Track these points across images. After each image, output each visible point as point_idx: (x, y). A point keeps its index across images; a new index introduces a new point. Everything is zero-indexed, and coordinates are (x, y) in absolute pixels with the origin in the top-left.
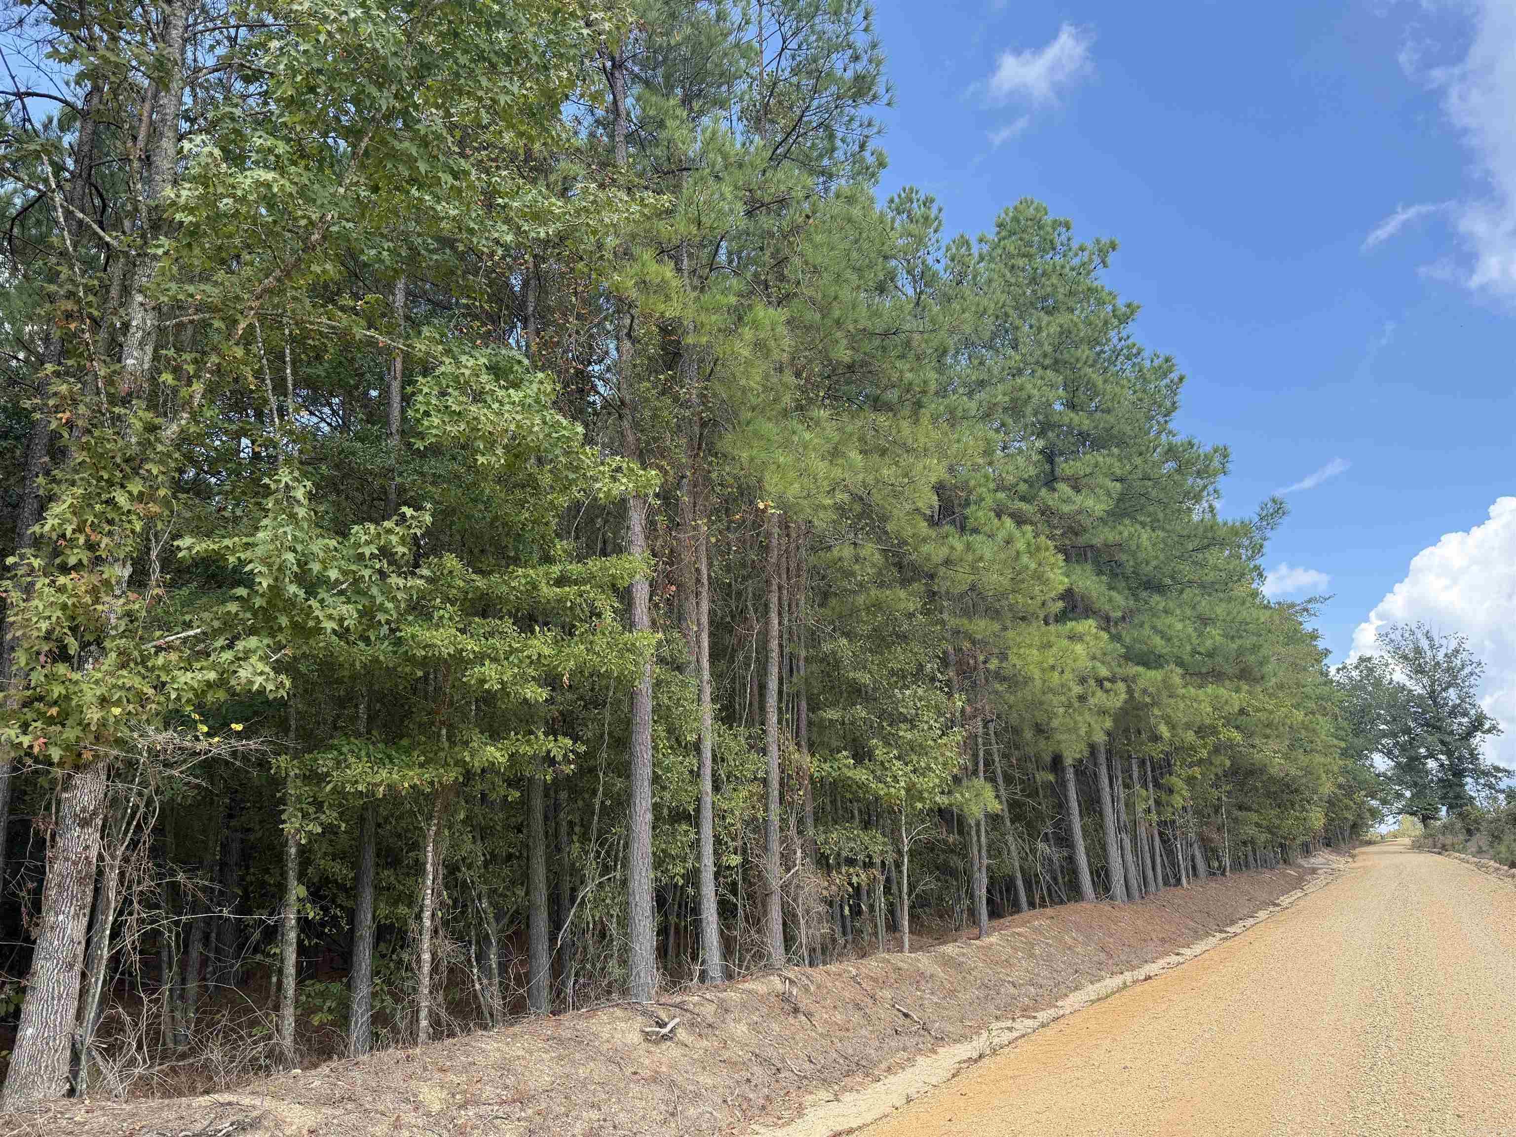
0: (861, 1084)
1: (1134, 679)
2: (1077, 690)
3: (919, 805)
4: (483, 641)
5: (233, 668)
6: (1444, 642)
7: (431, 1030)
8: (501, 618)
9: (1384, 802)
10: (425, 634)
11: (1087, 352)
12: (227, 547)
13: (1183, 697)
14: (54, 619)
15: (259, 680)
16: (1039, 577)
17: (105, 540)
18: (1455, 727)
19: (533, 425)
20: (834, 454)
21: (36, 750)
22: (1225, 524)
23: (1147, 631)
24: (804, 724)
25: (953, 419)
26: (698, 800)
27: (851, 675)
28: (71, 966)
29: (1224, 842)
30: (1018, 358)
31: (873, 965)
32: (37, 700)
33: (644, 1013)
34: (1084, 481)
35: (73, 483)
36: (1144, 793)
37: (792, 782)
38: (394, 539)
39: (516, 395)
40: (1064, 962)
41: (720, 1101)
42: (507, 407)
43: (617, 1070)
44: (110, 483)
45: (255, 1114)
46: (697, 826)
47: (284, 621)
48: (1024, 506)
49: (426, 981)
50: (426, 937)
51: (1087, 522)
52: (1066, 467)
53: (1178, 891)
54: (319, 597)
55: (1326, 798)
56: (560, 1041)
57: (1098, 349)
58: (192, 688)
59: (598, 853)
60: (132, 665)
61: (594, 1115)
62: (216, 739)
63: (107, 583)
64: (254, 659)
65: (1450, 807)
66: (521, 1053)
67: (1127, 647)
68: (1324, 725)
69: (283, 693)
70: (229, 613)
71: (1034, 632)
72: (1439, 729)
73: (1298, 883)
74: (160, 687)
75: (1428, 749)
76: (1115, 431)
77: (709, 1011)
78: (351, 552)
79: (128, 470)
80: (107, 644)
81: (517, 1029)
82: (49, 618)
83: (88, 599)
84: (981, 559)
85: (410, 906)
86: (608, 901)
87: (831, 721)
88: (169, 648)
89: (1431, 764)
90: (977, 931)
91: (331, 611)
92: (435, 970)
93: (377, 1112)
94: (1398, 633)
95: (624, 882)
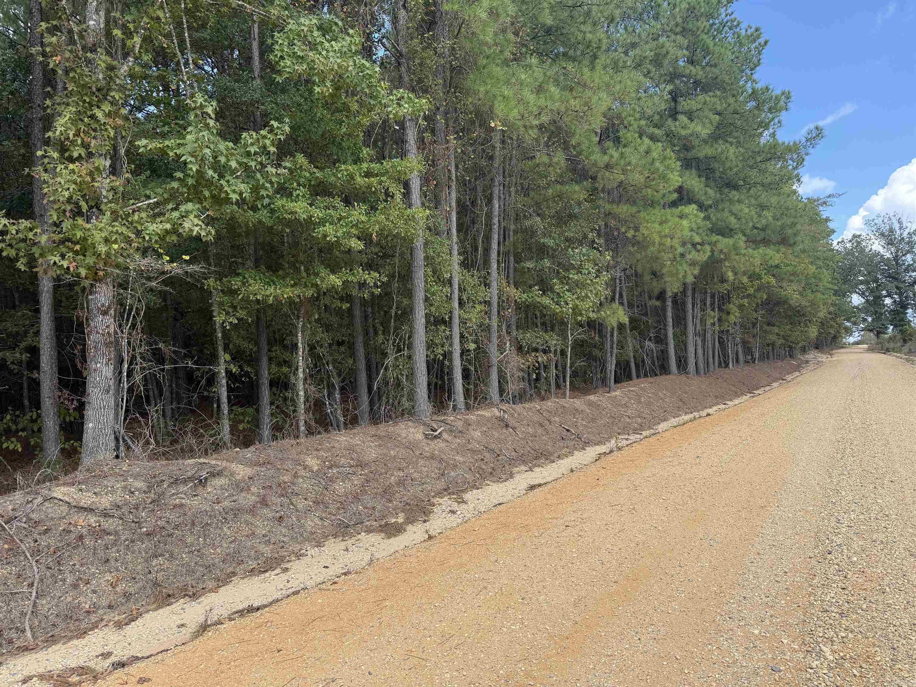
0: (543, 463)
1: (715, 243)
2: (680, 250)
3: (579, 318)
4: (324, 211)
5: (179, 222)
6: (909, 225)
7: (307, 432)
8: (333, 198)
9: (855, 323)
10: (291, 205)
11: (705, 23)
12: (168, 146)
13: (744, 255)
14: (71, 190)
15: (197, 229)
16: (664, 177)
17: (93, 142)
18: (907, 278)
19: (348, 66)
20: (539, 90)
21: (72, 269)
22: (784, 143)
23: (726, 214)
24: (511, 271)
25: (617, 67)
26: (451, 312)
27: (542, 240)
28: (108, 392)
29: (756, 344)
30: (659, 26)
31: (549, 404)
32: (67, 241)
33: (424, 424)
34: (696, 114)
35: (68, 104)
36: (712, 313)
37: (505, 304)
38: (268, 142)
39: (336, 46)
40: (658, 406)
41: (467, 469)
42: (331, 54)
43: (411, 452)
44: (91, 105)
45: (219, 468)
46: (451, 327)
47: (207, 193)
48: (657, 131)
49: (303, 406)
50: (301, 383)
51: (696, 142)
52: (684, 104)
53: (727, 371)
54: (227, 179)
55: (819, 320)
56: (380, 437)
57: (711, 22)
58: (158, 234)
59: (395, 340)
60: (120, 220)
61: (401, 474)
62: (175, 264)
63: (97, 169)
64: (192, 217)
65: (895, 326)
66: (359, 443)
67: (713, 224)
68: (826, 275)
69: (210, 238)
70: (173, 188)
71: (657, 213)
72: (896, 279)
73: (798, 368)
74: (138, 233)
75: (887, 291)
76: (718, 80)
77: (459, 424)
78: (243, 150)
79: (101, 97)
80: (103, 207)
81: (355, 431)
82: (68, 189)
83: (88, 179)
84: (629, 164)
85: (290, 367)
86: (401, 367)
87: (528, 268)
88: (139, 209)
89: (888, 301)
90: (607, 389)
91: (234, 188)
92: (307, 400)
93: (284, 470)
94: (880, 219)
95: (410, 357)
